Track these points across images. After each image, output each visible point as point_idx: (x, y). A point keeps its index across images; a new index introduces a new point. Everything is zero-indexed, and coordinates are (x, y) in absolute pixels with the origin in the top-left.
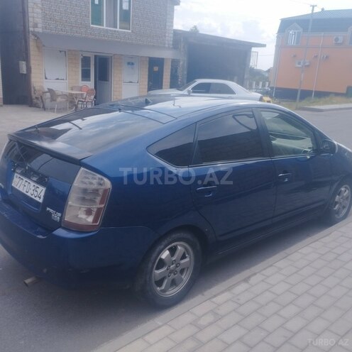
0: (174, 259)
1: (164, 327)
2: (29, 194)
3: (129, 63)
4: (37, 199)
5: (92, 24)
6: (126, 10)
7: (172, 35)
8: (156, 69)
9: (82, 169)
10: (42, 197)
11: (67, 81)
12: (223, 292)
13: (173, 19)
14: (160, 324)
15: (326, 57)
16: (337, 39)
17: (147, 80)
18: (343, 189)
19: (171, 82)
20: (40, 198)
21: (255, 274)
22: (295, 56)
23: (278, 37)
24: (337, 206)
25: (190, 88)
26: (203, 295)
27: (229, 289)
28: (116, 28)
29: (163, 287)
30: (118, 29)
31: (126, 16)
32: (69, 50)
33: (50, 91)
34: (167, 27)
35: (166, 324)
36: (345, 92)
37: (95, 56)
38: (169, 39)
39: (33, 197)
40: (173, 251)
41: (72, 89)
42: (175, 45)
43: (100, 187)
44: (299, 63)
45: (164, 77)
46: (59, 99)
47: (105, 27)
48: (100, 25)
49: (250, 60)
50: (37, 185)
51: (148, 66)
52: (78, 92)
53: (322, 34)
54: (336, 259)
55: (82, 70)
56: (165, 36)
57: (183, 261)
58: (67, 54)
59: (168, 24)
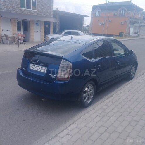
0: (89, 90)
1: (93, 110)
2: (39, 70)
3: (36, 24)
4: (43, 72)
5: (21, 7)
6: (34, 2)
7: (53, 12)
8: (47, 26)
9: (63, 60)
10: (46, 71)
11: (11, 31)
12: (106, 100)
13: (53, 5)
14: (91, 109)
15: (111, 21)
16: (114, 14)
17: (44, 31)
18: (133, 67)
19: (53, 31)
20: (45, 71)
21: (114, 94)
22: (98, 21)
23: (92, 13)
24: (131, 73)
25: (63, 33)
26: (100, 101)
27: (108, 99)
28: (31, 9)
29: (86, 100)
30: (31, 10)
31: (34, 4)
32: (12, 18)
33: (6, 35)
34: (51, 9)
35: (93, 109)
36: (119, 34)
37: (23, 21)
38: (52, 14)
39: (41, 71)
40: (88, 87)
41: (14, 35)
42: (55, 16)
43: (68, 66)
44: (100, 24)
45: (51, 29)
46: (9, 39)
47: (26, 9)
48: (24, 8)
49: (83, 22)
50: (42, 67)
51: (44, 25)
52: (17, 36)
53: (109, 12)
54: (137, 89)
55: (17, 27)
56: (50, 13)
57: (91, 91)
58: (11, 20)
59: (51, 7)
